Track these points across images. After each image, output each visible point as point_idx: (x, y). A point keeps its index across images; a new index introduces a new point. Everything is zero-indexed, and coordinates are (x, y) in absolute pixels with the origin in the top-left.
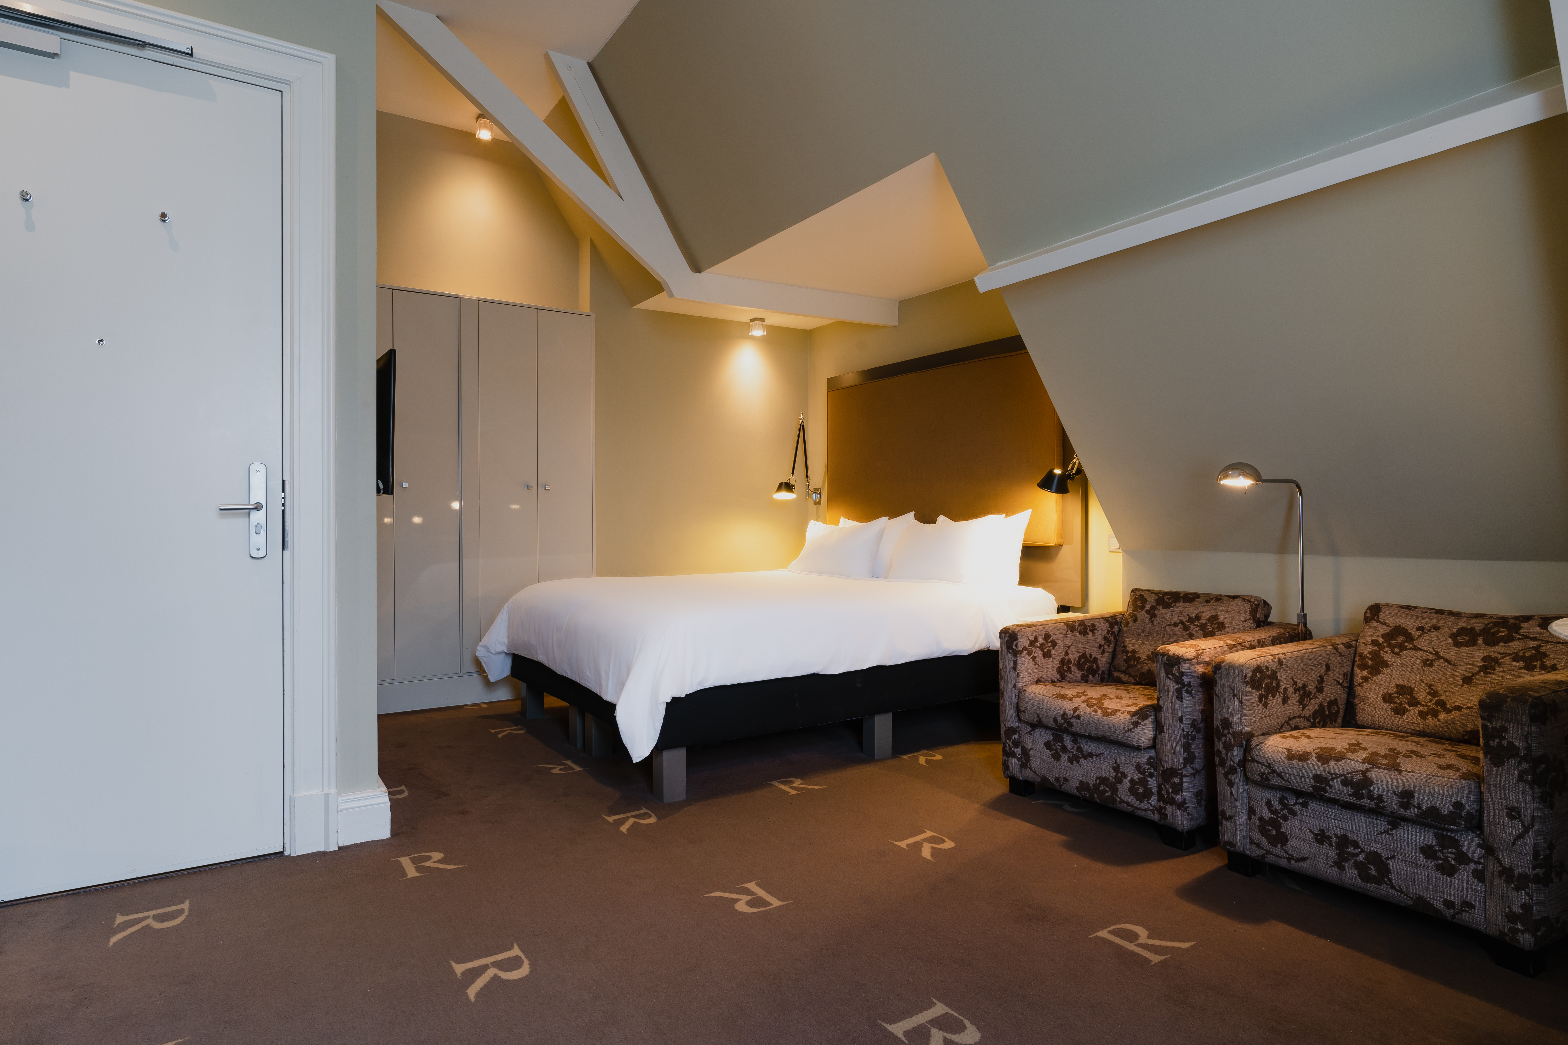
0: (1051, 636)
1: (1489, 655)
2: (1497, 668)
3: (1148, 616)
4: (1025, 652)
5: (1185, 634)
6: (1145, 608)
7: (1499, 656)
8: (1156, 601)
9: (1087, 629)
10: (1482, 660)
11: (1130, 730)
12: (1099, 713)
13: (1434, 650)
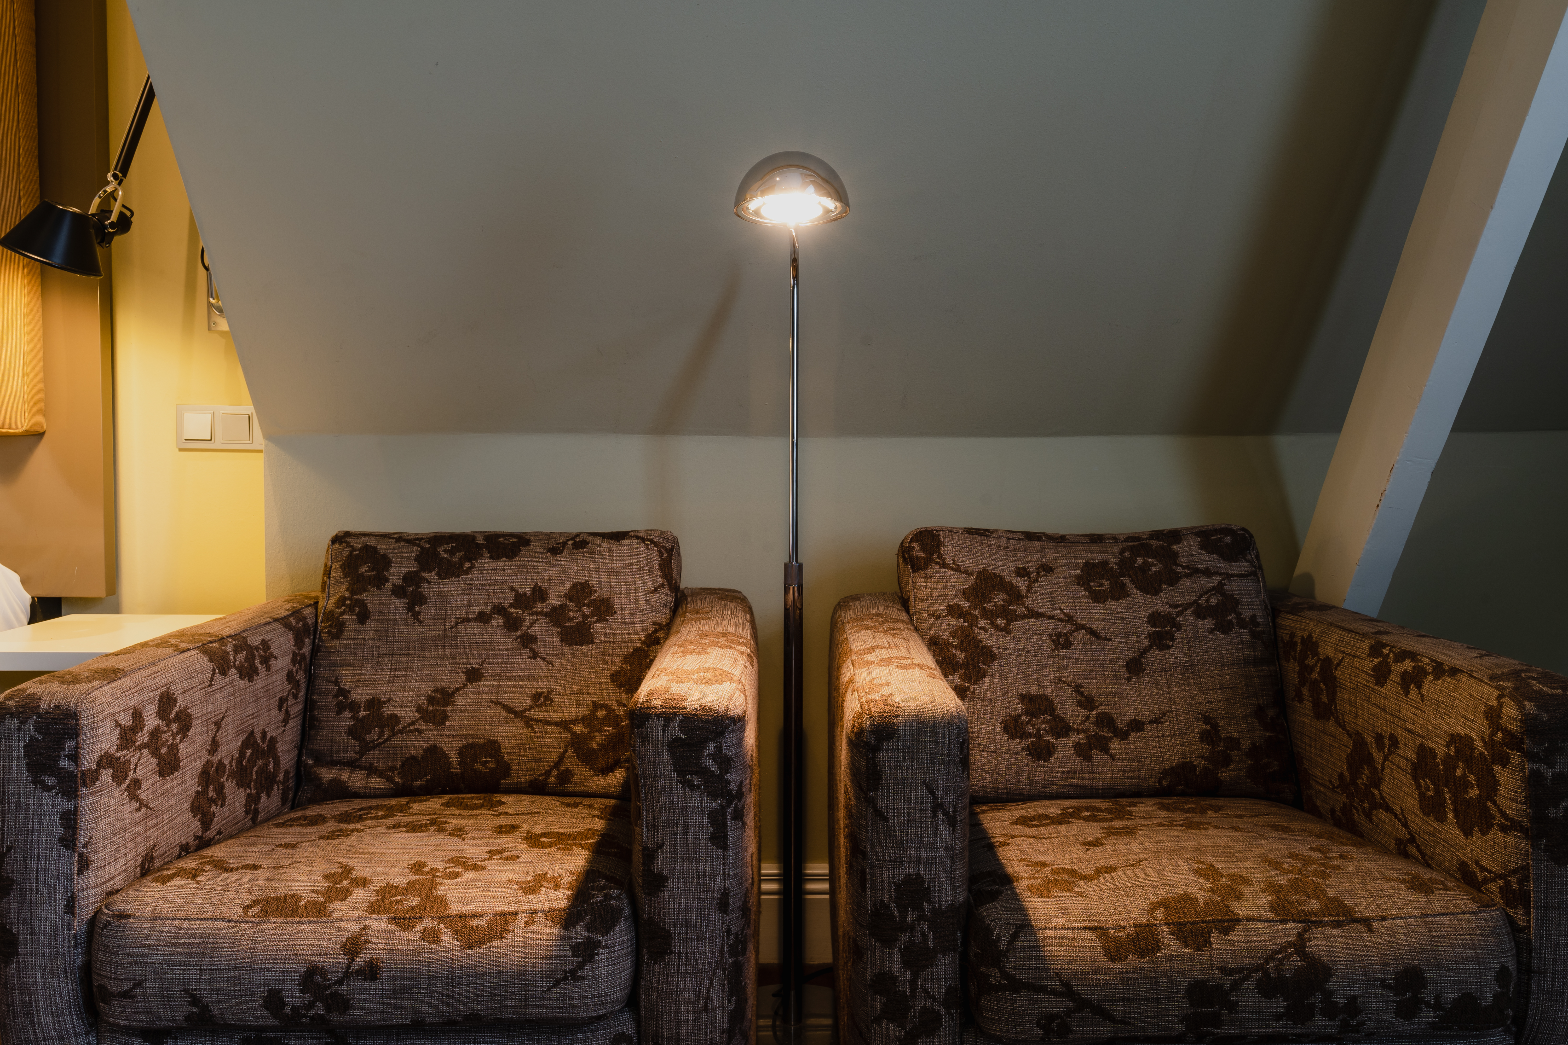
0: (176, 700)
1: (1157, 612)
2: (1177, 635)
3: (402, 602)
4: (106, 774)
5: (511, 639)
6: (387, 580)
7: (1174, 612)
8: (415, 560)
9: (253, 657)
10: (1148, 622)
11: (572, 975)
12: (448, 938)
13: (1064, 613)
